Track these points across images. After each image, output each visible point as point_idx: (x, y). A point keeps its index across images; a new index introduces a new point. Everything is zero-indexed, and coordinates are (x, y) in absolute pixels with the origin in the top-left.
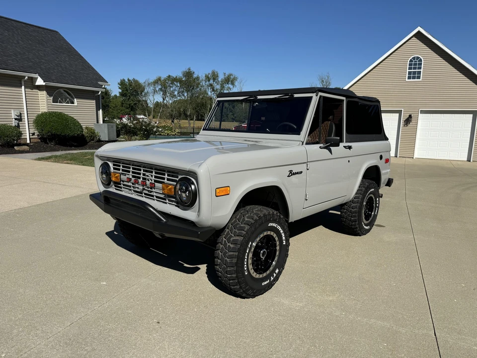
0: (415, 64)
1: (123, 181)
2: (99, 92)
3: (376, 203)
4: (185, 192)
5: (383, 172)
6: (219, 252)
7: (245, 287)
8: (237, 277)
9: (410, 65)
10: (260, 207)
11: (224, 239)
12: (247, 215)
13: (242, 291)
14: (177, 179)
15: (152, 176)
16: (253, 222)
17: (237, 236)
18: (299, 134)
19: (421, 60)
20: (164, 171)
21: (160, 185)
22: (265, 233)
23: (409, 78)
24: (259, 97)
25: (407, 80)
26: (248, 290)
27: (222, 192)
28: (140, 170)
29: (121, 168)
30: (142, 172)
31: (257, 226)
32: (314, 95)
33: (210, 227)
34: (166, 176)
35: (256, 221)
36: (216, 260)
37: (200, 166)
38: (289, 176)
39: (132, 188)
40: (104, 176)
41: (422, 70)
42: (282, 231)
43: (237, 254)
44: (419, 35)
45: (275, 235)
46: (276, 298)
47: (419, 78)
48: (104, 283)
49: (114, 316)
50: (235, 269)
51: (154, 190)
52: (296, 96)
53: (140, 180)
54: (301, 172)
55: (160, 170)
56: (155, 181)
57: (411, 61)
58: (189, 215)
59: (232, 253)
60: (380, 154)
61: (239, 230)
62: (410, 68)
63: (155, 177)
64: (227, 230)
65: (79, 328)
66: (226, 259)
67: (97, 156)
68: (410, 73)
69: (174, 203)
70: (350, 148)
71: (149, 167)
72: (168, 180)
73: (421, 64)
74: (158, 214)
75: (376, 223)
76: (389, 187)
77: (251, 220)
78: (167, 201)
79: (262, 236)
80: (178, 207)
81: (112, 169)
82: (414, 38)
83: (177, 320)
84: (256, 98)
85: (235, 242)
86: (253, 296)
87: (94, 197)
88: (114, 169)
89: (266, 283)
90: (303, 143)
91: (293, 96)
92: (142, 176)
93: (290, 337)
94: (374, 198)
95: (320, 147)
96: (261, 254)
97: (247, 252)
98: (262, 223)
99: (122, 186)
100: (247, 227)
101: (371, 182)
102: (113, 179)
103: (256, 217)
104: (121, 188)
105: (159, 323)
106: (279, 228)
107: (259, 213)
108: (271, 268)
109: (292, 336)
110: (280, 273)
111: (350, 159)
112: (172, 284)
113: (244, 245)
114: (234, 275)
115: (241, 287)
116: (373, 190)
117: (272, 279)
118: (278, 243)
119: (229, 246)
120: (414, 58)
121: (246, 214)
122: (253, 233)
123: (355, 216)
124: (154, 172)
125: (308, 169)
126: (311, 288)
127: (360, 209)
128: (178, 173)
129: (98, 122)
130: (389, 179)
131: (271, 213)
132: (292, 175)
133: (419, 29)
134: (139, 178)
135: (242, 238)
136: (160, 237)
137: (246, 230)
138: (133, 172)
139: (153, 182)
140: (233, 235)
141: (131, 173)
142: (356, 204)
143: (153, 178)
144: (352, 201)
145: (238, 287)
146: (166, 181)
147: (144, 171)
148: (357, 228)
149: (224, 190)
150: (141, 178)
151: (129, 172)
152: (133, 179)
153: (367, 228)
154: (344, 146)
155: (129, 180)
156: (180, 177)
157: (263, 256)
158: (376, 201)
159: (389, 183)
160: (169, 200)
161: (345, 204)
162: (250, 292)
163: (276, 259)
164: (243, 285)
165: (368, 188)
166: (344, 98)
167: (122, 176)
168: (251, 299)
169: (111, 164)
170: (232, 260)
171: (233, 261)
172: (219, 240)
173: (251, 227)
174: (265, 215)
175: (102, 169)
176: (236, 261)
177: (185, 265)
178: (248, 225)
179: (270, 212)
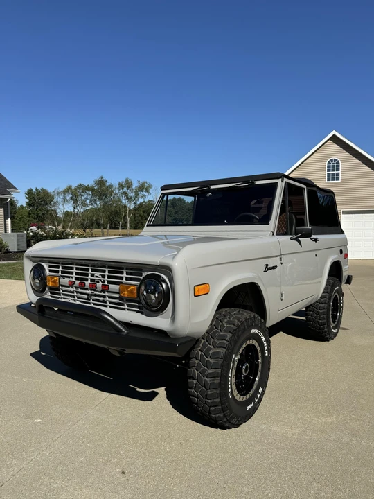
0: (333, 166)
1: (63, 286)
2: (7, 199)
3: (341, 303)
4: (154, 293)
5: (344, 268)
6: (194, 369)
7: (229, 415)
8: (221, 402)
9: (328, 167)
10: (238, 310)
11: (200, 353)
12: (226, 320)
13: (225, 420)
14: (141, 277)
15: (104, 276)
16: (235, 328)
17: (218, 347)
18: (268, 224)
19: (338, 162)
20: (123, 269)
21: (115, 287)
22: (248, 343)
23: (329, 179)
24: (212, 187)
25: (327, 181)
26: (233, 418)
27: (201, 290)
28: (88, 270)
29: (60, 269)
30: (90, 272)
31: (240, 333)
32: (279, 181)
33: (187, 337)
34: (125, 275)
35: (238, 327)
36: (189, 381)
37: (174, 258)
38: (265, 271)
39: (75, 294)
40: (37, 281)
41: (340, 172)
42: (264, 339)
43: (219, 371)
44: (334, 139)
45: (257, 345)
46: (264, 426)
47: (338, 179)
48: (39, 421)
49: (60, 468)
50: (218, 392)
51: (107, 294)
52: (257, 183)
53: (88, 283)
54: (276, 267)
55: (116, 267)
56: (109, 282)
57: (329, 163)
58: (160, 322)
59: (213, 371)
60: (341, 248)
61: (220, 340)
62: (328, 170)
63: (109, 277)
64: (203, 341)
65: (14, 490)
66: (205, 378)
67: (28, 257)
68: (329, 175)
69: (134, 309)
70: (316, 240)
71: (100, 265)
72: (127, 279)
73: (338, 166)
74: (117, 324)
75: (341, 326)
76: (350, 284)
77: (232, 326)
78: (126, 307)
79: (244, 346)
80: (142, 313)
81: (48, 271)
82: (330, 141)
83: (147, 466)
84: (209, 188)
85: (215, 356)
86: (237, 426)
87: (23, 309)
88: (50, 271)
89: (250, 406)
90: (273, 233)
91: (254, 183)
92: (90, 277)
93: (303, 479)
94: (338, 297)
95: (291, 239)
96: (244, 371)
97: (231, 367)
98: (244, 330)
99: (61, 292)
100: (229, 336)
101: (335, 279)
102: (50, 284)
103: (237, 322)
104: (59, 294)
105: (123, 473)
106: (261, 335)
107: (240, 316)
108: (254, 387)
109: (304, 476)
110: (263, 391)
111: (317, 253)
112: (128, 415)
113: (227, 359)
114: (217, 400)
115: (225, 415)
116: (337, 288)
117: (256, 400)
118: (260, 354)
119: (208, 361)
120: (331, 160)
121: (224, 319)
122: (236, 342)
123: (323, 319)
124: (107, 271)
125: (282, 263)
126: (300, 409)
127: (328, 310)
128: (141, 270)
129: (6, 231)
130: (348, 276)
131: (252, 316)
132: (268, 270)
133: (334, 132)
134: (87, 280)
135: (225, 349)
136: (119, 355)
137: (228, 339)
138: (77, 274)
139: (106, 283)
140: (212, 347)
141: (74, 275)
142: (324, 305)
143: (106, 278)
144: (319, 301)
145: (222, 415)
146: (124, 280)
147: (92, 270)
148: (326, 332)
149: (204, 288)
150: (89, 280)
151: (72, 273)
152: (77, 282)
153: (335, 331)
154: (311, 239)
155: (72, 284)
156: (144, 274)
157: (246, 372)
158: (340, 300)
159: (349, 281)
160: (128, 305)
161: (311, 305)
162: (234, 421)
163: (259, 374)
164: (227, 413)
165: (333, 286)
166: (305, 186)
167: (62, 279)
168: (234, 429)
169: (46, 266)
170: (213, 380)
171: (216, 381)
172: (193, 354)
173: (233, 335)
174: (247, 320)
175: (34, 273)
176: (219, 381)
177: (139, 390)
178: (230, 332)
179: (250, 316)
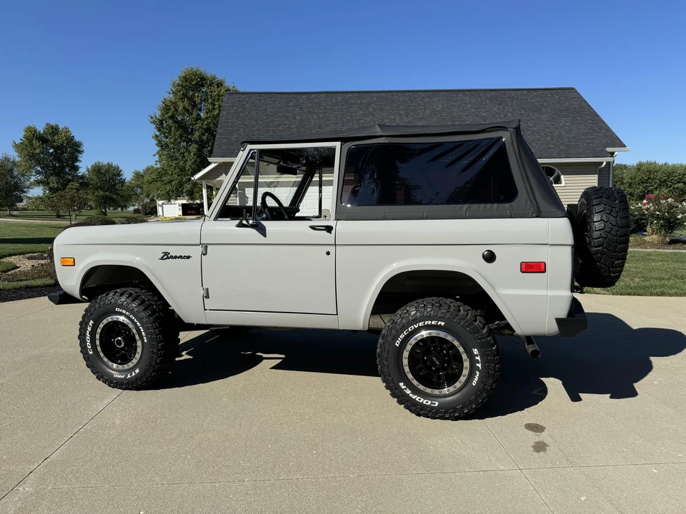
22: (115, 318)
27: (67, 262)
38: (162, 259)
42: (139, 324)
45: (131, 326)
54: (189, 257)
60: (484, 249)
70: (329, 229)
79: (110, 319)
89: (119, 377)
90: (210, 218)
94: (456, 343)
97: (89, 329)
106: (134, 319)
108: (130, 365)
113: (86, 322)
116: (443, 324)
117: (129, 376)
122: (94, 311)
125: (204, 255)
131: (117, 295)
132: (168, 258)
149: (69, 260)
153: (424, 402)
154: (310, 227)
163: (137, 356)
166: (337, 145)
